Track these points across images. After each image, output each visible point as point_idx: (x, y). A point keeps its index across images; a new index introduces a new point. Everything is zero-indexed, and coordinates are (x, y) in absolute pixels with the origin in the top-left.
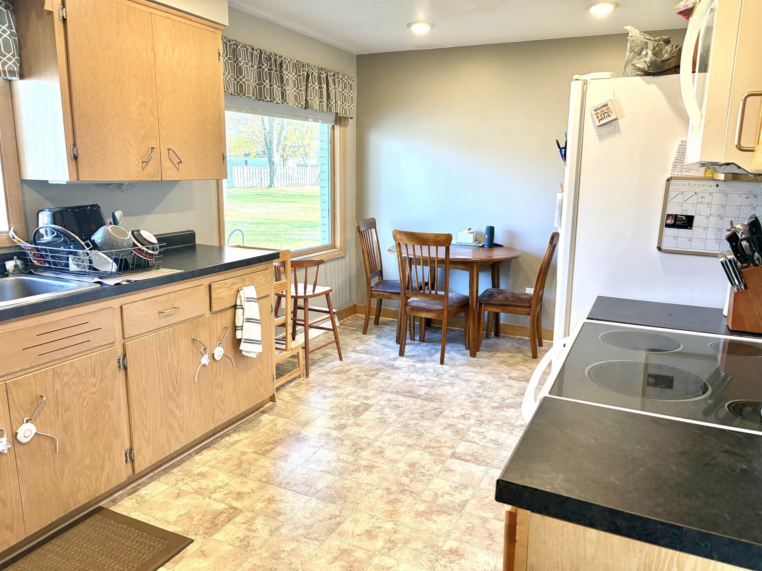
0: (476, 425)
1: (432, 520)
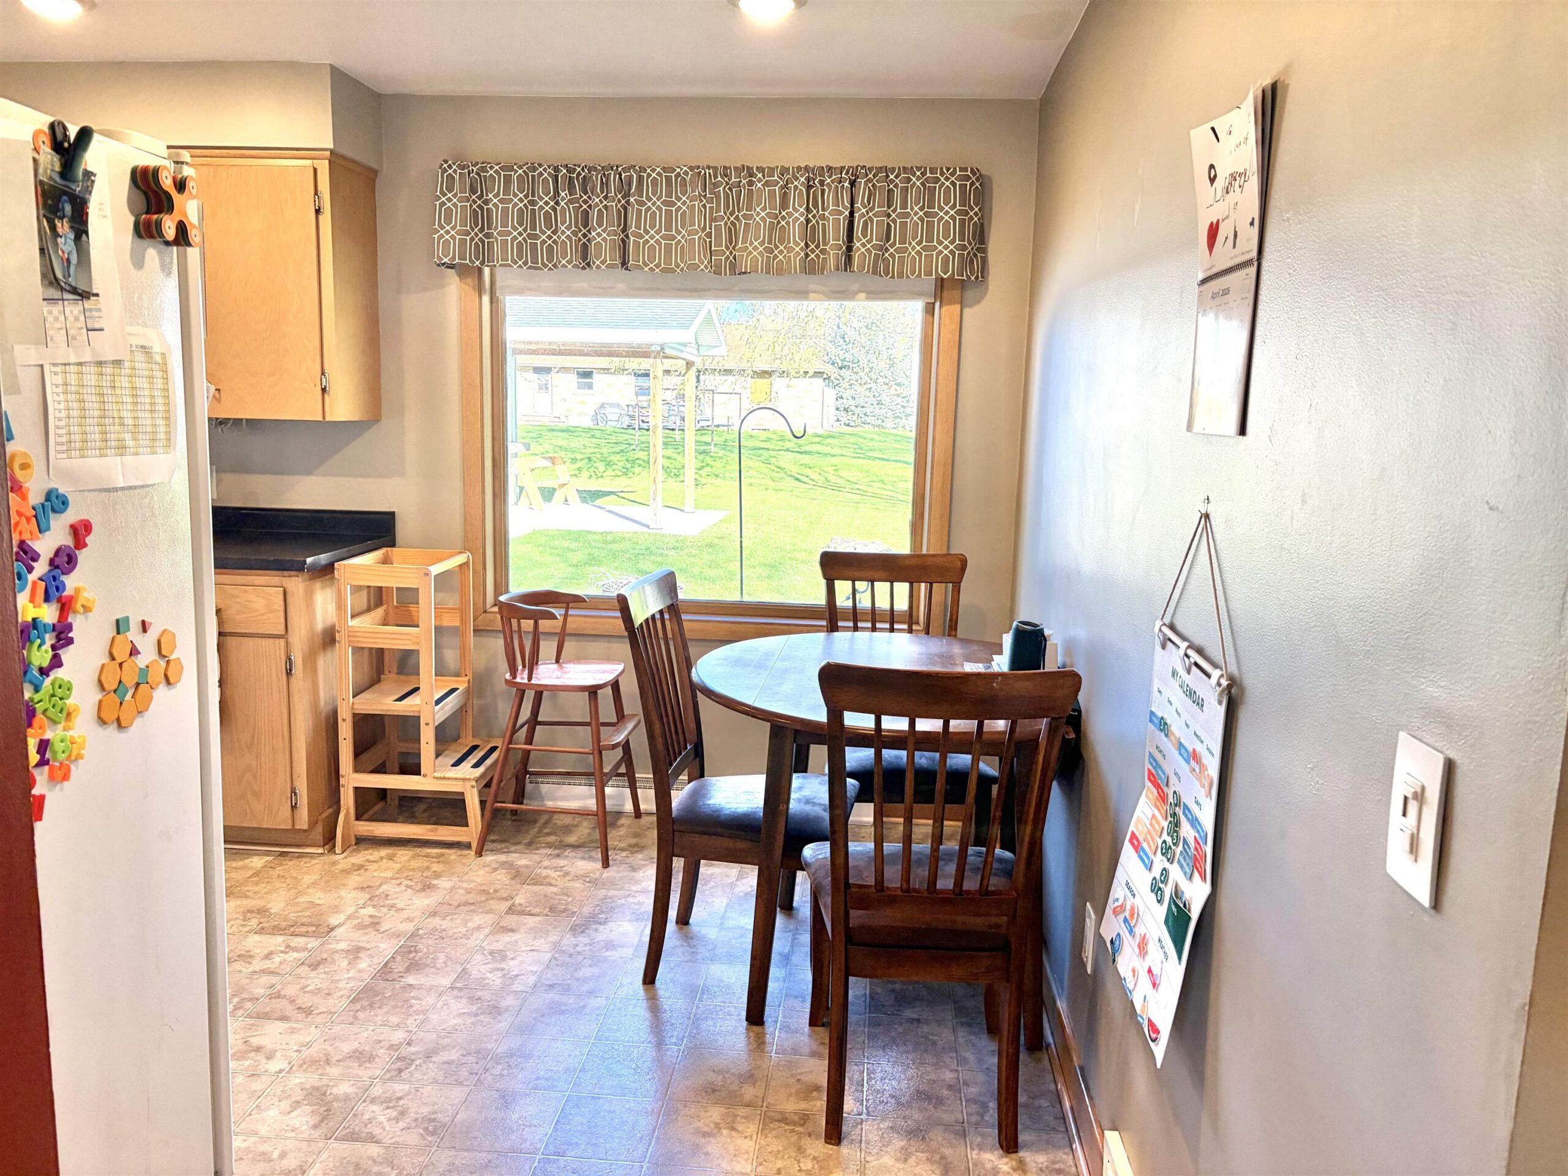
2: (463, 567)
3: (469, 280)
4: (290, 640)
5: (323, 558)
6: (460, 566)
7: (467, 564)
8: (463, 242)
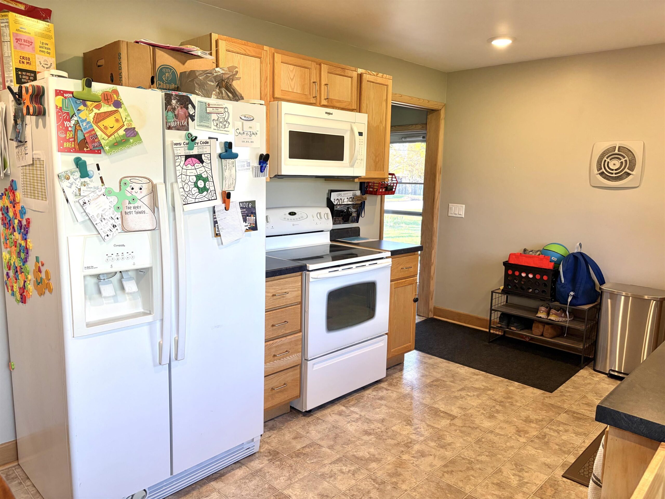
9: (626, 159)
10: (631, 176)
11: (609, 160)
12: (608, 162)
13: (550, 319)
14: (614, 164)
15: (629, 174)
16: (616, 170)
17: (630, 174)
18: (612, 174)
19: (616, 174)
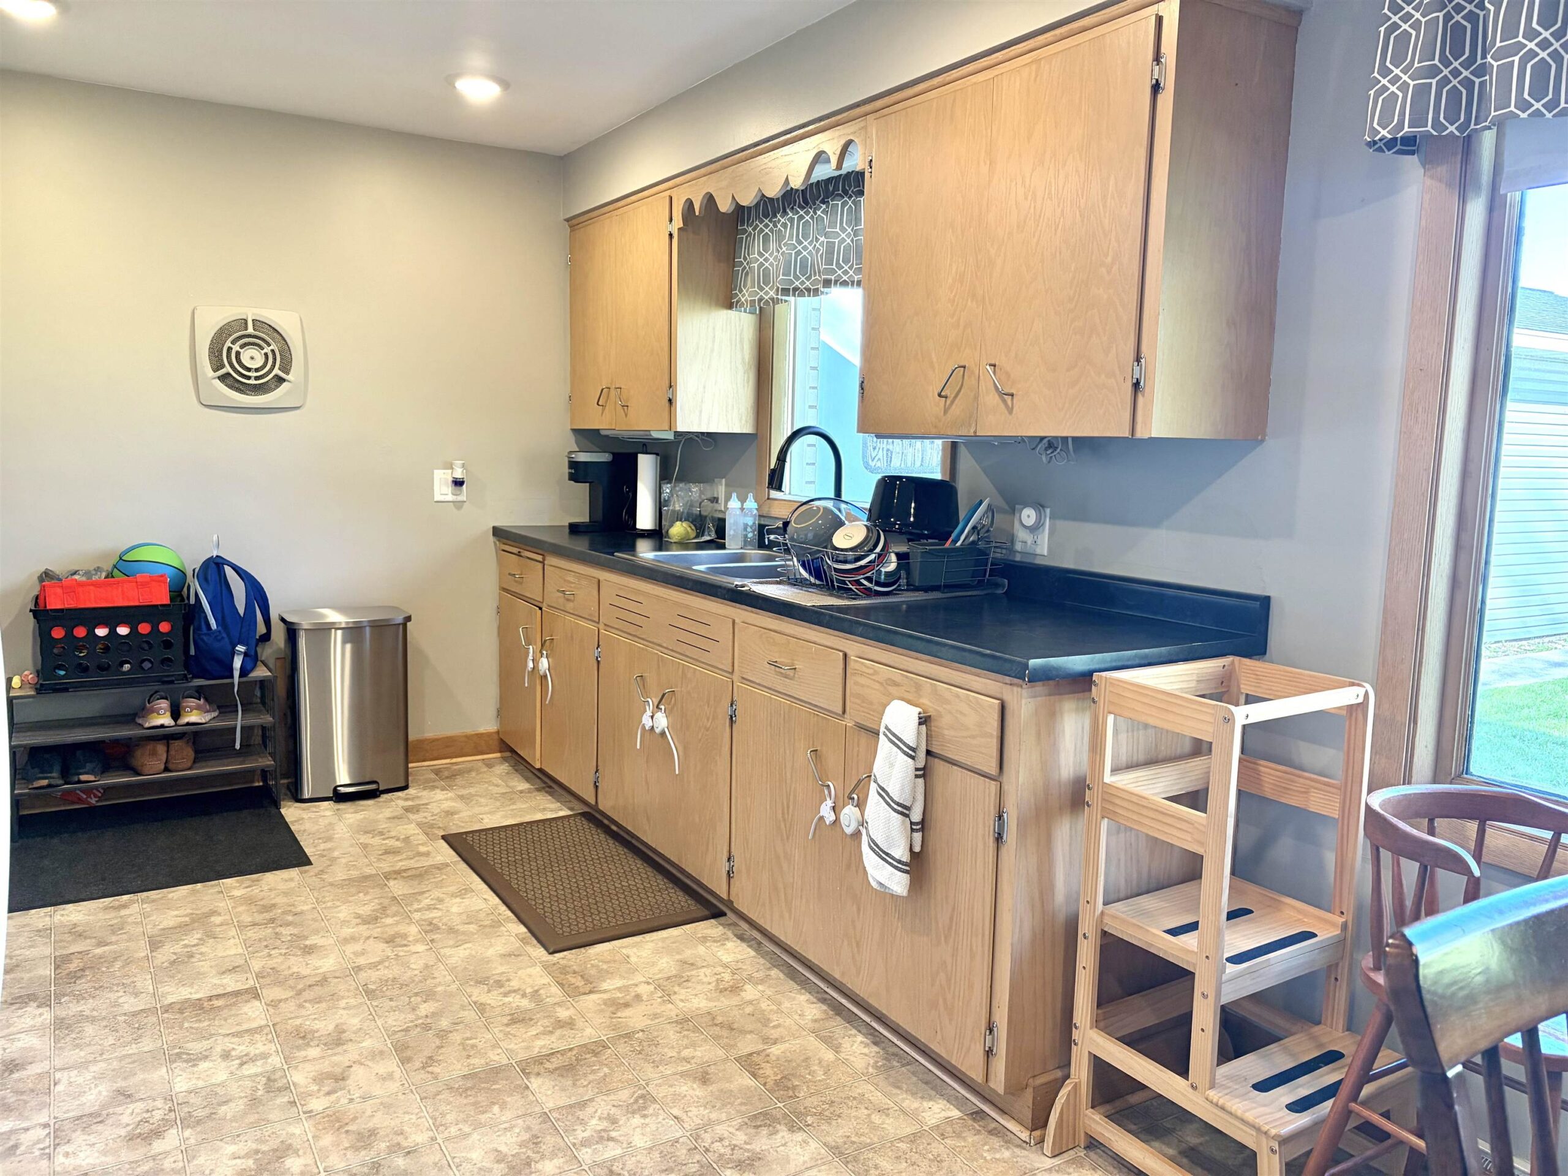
0: (279, 1074)
1: (247, 1156)
2: (1356, 710)
3: (1442, 170)
4: (1005, 787)
5: (1077, 662)
6: (1350, 708)
7: (1363, 706)
8: (1422, 92)
9: (272, 347)
10: (285, 384)
11: (238, 349)
12: (238, 354)
13: (188, 724)
14: (252, 358)
15: (280, 380)
16: (257, 370)
17: (284, 380)
18: (249, 378)
19: (257, 378)
